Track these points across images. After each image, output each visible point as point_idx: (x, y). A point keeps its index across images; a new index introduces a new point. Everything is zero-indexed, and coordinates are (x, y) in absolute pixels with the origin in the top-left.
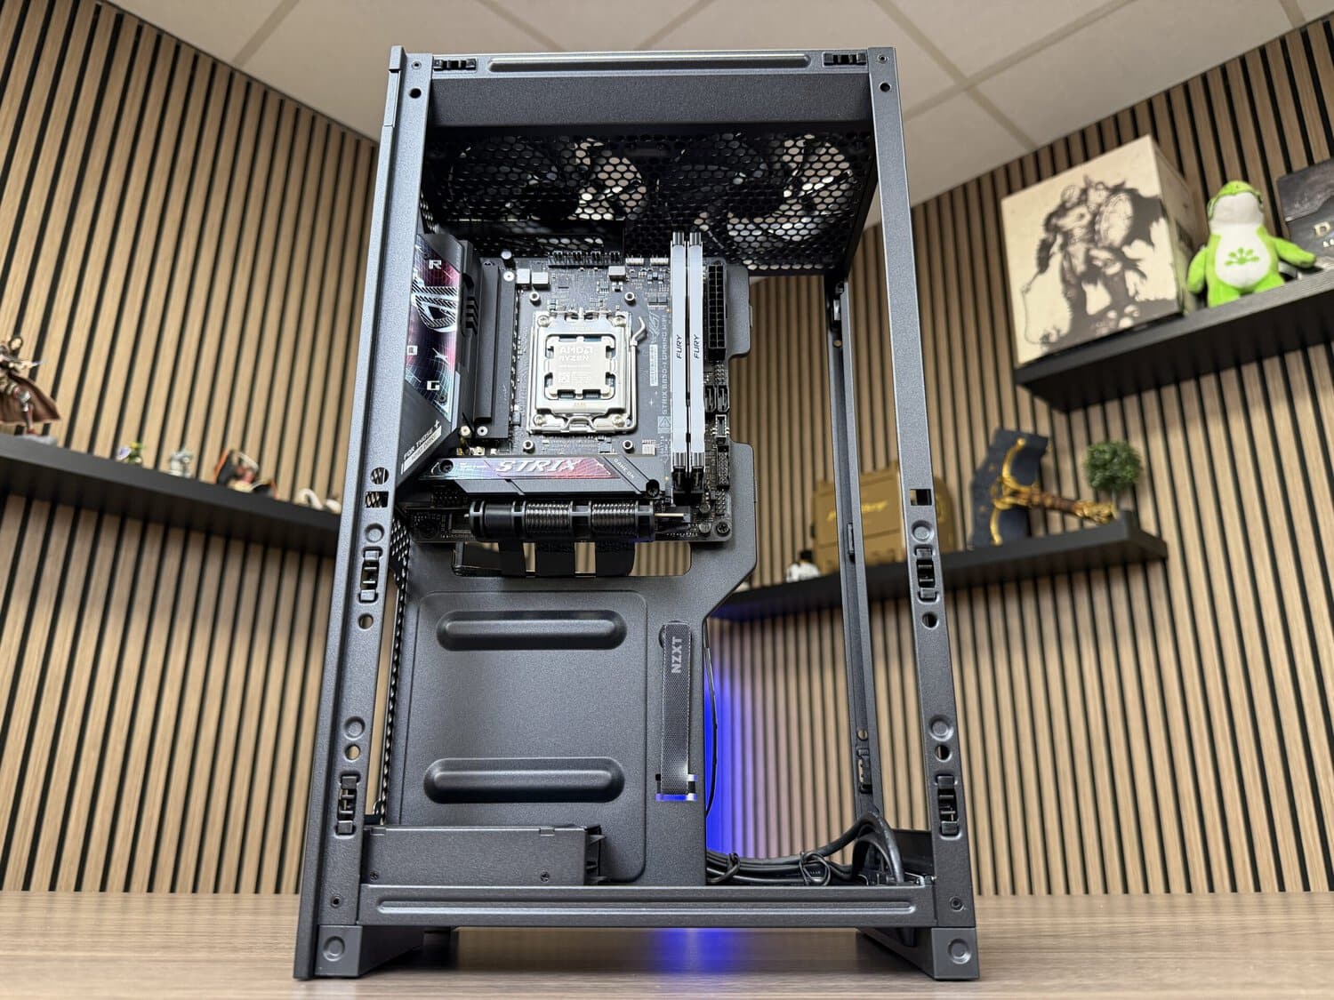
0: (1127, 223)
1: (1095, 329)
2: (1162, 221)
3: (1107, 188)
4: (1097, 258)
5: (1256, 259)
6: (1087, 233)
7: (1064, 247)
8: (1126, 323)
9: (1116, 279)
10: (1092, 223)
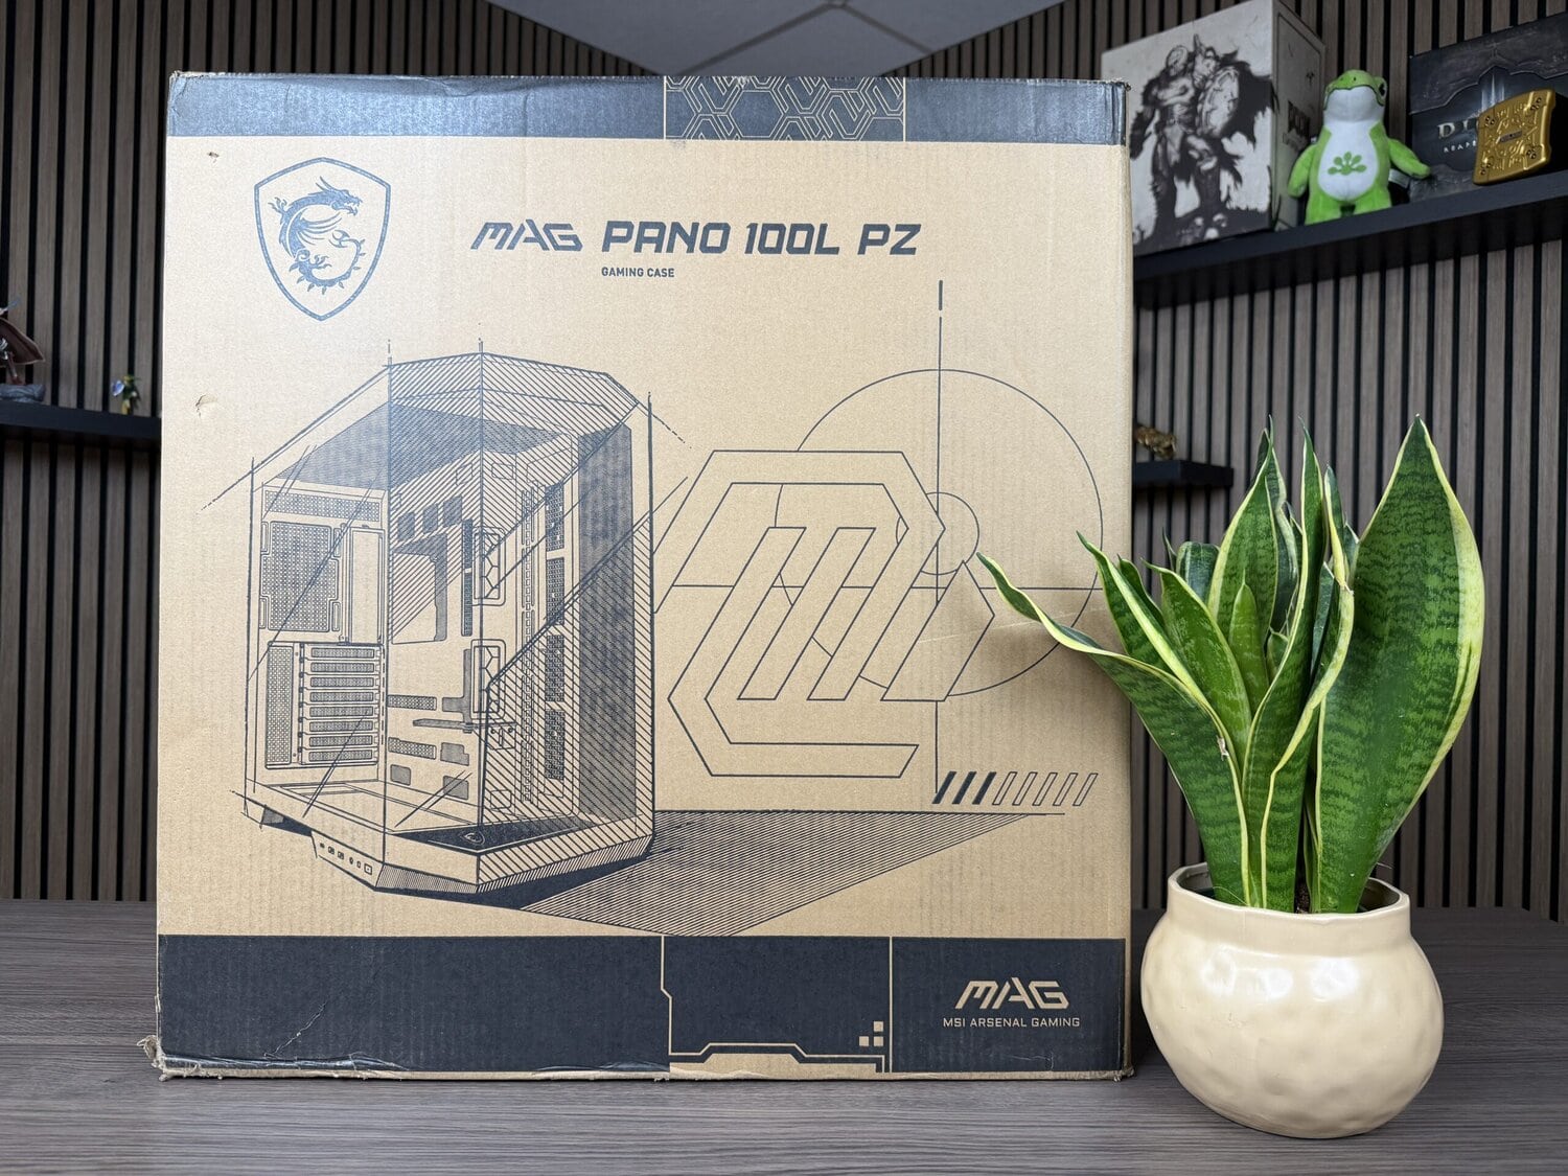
0: (1231, 105)
1: (1181, 236)
2: (1269, 111)
3: (1216, 58)
4: (1193, 148)
5: (1361, 169)
6: (1186, 113)
7: (1160, 128)
8: (1212, 234)
9: (1210, 177)
10: (1195, 101)
